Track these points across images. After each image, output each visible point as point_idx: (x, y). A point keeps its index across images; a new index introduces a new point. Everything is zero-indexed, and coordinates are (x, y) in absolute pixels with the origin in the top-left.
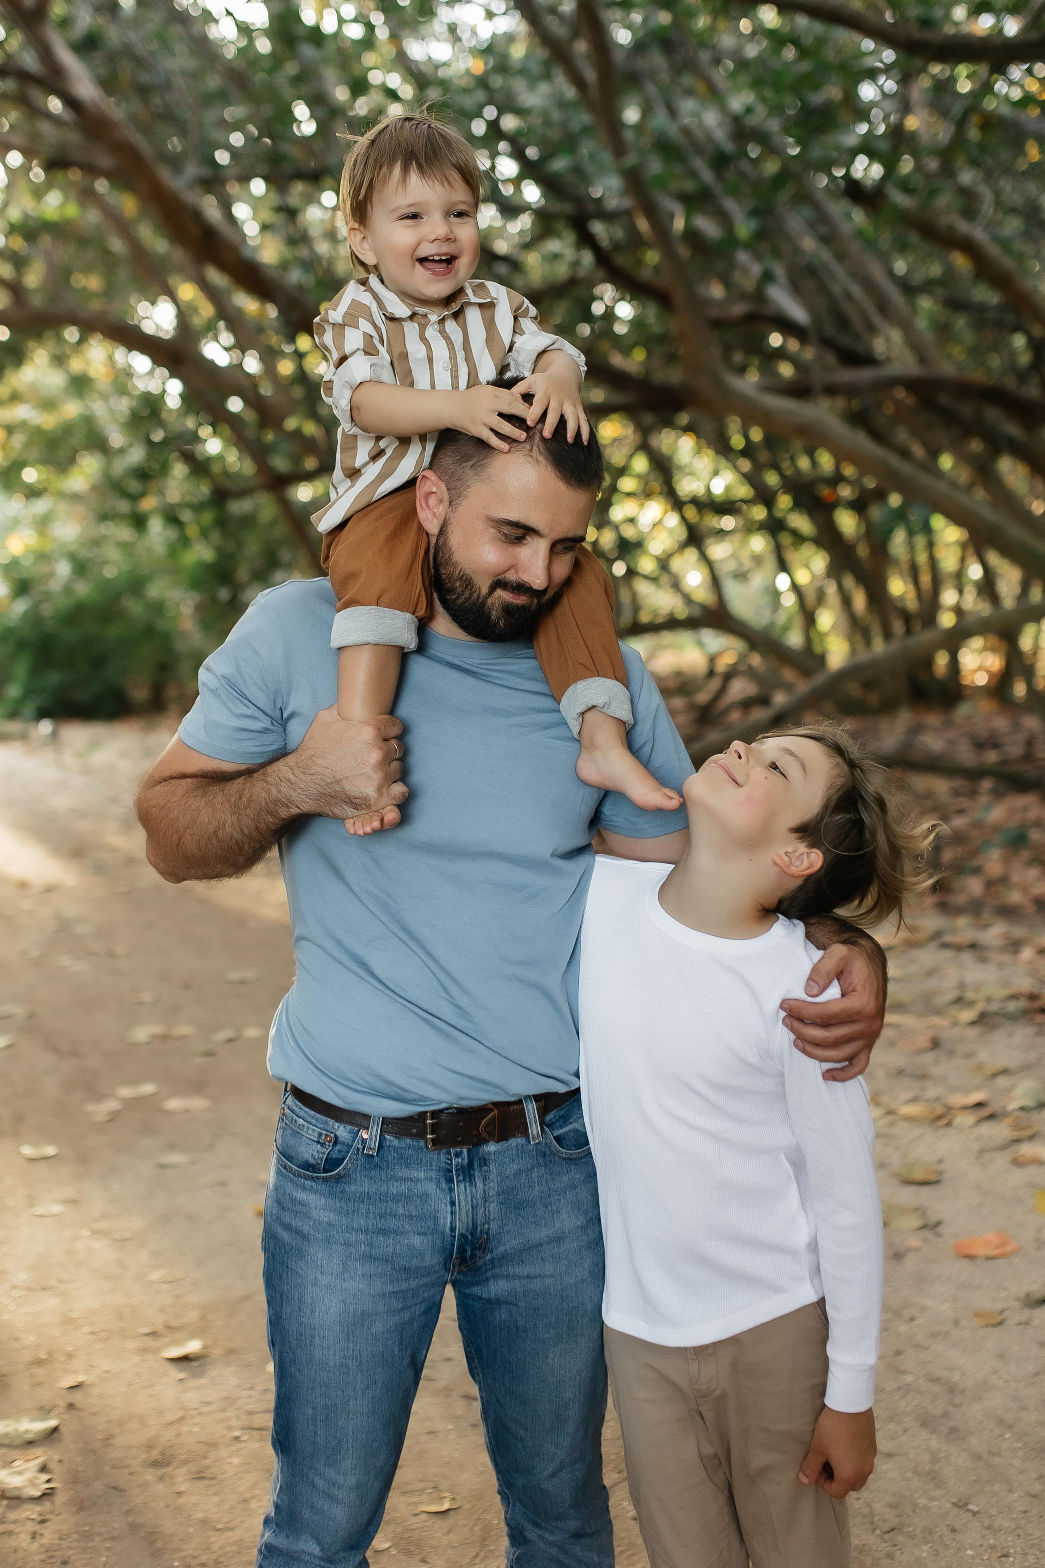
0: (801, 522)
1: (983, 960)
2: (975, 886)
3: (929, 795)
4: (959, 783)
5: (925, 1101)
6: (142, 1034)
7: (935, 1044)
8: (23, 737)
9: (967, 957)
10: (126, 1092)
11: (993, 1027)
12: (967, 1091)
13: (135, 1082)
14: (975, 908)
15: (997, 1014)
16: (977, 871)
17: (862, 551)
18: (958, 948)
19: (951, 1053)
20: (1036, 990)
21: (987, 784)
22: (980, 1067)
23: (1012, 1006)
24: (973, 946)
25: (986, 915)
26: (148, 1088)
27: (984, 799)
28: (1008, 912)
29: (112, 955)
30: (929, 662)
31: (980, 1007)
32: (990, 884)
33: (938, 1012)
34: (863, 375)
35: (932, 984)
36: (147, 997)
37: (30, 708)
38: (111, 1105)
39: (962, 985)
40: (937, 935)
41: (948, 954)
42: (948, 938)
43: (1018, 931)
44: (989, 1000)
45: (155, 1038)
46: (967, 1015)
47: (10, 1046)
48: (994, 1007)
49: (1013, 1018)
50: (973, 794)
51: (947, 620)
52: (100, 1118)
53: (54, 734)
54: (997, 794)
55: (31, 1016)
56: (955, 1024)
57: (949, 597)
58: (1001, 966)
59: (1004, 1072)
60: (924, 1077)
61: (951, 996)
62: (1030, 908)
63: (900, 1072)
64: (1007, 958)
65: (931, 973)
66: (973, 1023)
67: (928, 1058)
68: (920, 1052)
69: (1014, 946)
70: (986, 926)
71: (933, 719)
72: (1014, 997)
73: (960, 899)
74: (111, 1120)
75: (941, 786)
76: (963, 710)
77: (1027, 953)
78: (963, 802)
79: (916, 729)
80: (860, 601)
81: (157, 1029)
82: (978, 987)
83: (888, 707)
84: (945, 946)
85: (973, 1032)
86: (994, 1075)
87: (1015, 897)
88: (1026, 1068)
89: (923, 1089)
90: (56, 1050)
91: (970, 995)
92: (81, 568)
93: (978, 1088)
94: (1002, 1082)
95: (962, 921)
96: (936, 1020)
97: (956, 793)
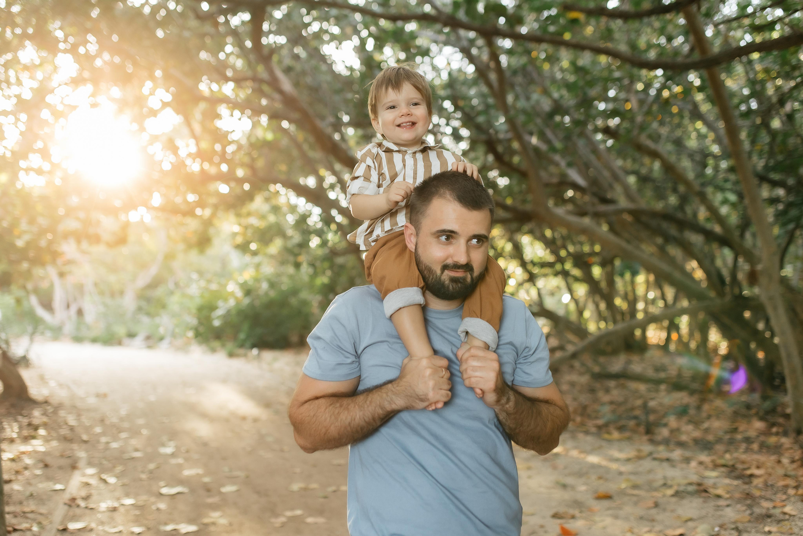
0: (576, 272)
1: (673, 466)
2: (665, 432)
3: (636, 391)
4: (650, 386)
5: (655, 532)
6: (296, 487)
7: (656, 505)
8: (245, 356)
9: (665, 464)
10: (289, 514)
11: (682, 498)
12: (675, 528)
13: (292, 509)
14: (666, 442)
15: (683, 492)
16: (665, 425)
17: (603, 285)
18: (661, 460)
19: (665, 510)
20: (700, 481)
21: (663, 387)
22: (679, 517)
23: (691, 488)
24: (668, 460)
25: (672, 446)
26: (298, 512)
27: (663, 394)
28: (681, 445)
29: (282, 451)
30: (632, 334)
31: (675, 488)
32: (672, 431)
33: (656, 490)
34: (610, 208)
35: (651, 477)
36: (298, 470)
37: (248, 344)
38: (282, 519)
39: (665, 478)
40: (651, 454)
41: (656, 463)
42: (655, 456)
43: (688, 454)
44: (679, 485)
45: (301, 489)
46: (670, 492)
47: (238, 491)
48: (682, 488)
49: (691, 494)
50: (657, 391)
51: (640, 316)
52: (277, 525)
53: (259, 354)
54: (669, 392)
55: (247, 477)
56: (664, 496)
57: (640, 306)
58: (682, 469)
59: (691, 520)
60: (653, 520)
61: (661, 482)
62: (691, 443)
63: (641, 518)
64: (684, 466)
65: (650, 471)
66: (673, 496)
67: (654, 511)
68: (649, 508)
69: (687, 460)
70: (672, 451)
71: (635, 358)
72: (690, 484)
73: (659, 438)
74: (282, 527)
75: (642, 387)
76: (649, 354)
77: (693, 464)
78: (653, 395)
79: (629, 362)
80: (603, 306)
81: (302, 485)
82: (673, 479)
83: (615, 352)
84: (655, 459)
85: (674, 500)
86: (686, 521)
87: (684, 438)
88: (701, 518)
89: (653, 526)
90: (258, 493)
91: (669, 482)
92: (272, 285)
93: (679, 527)
94: (690, 524)
95: (661, 448)
96: (655, 494)
97: (649, 390)
